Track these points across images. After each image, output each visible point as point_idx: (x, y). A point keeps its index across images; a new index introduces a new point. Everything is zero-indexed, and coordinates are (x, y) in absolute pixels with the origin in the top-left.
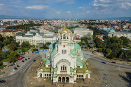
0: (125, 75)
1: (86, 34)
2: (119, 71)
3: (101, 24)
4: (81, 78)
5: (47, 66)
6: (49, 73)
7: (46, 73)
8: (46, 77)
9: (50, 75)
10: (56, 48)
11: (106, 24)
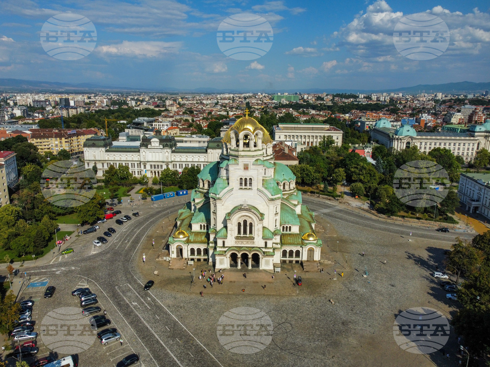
0: (425, 255)
1: (317, 142)
2: (408, 245)
3: (376, 107)
4: (294, 259)
5: (196, 228)
6: (202, 247)
7: (196, 247)
8: (196, 257)
9: (206, 251)
10: (223, 172)
11: (392, 109)
